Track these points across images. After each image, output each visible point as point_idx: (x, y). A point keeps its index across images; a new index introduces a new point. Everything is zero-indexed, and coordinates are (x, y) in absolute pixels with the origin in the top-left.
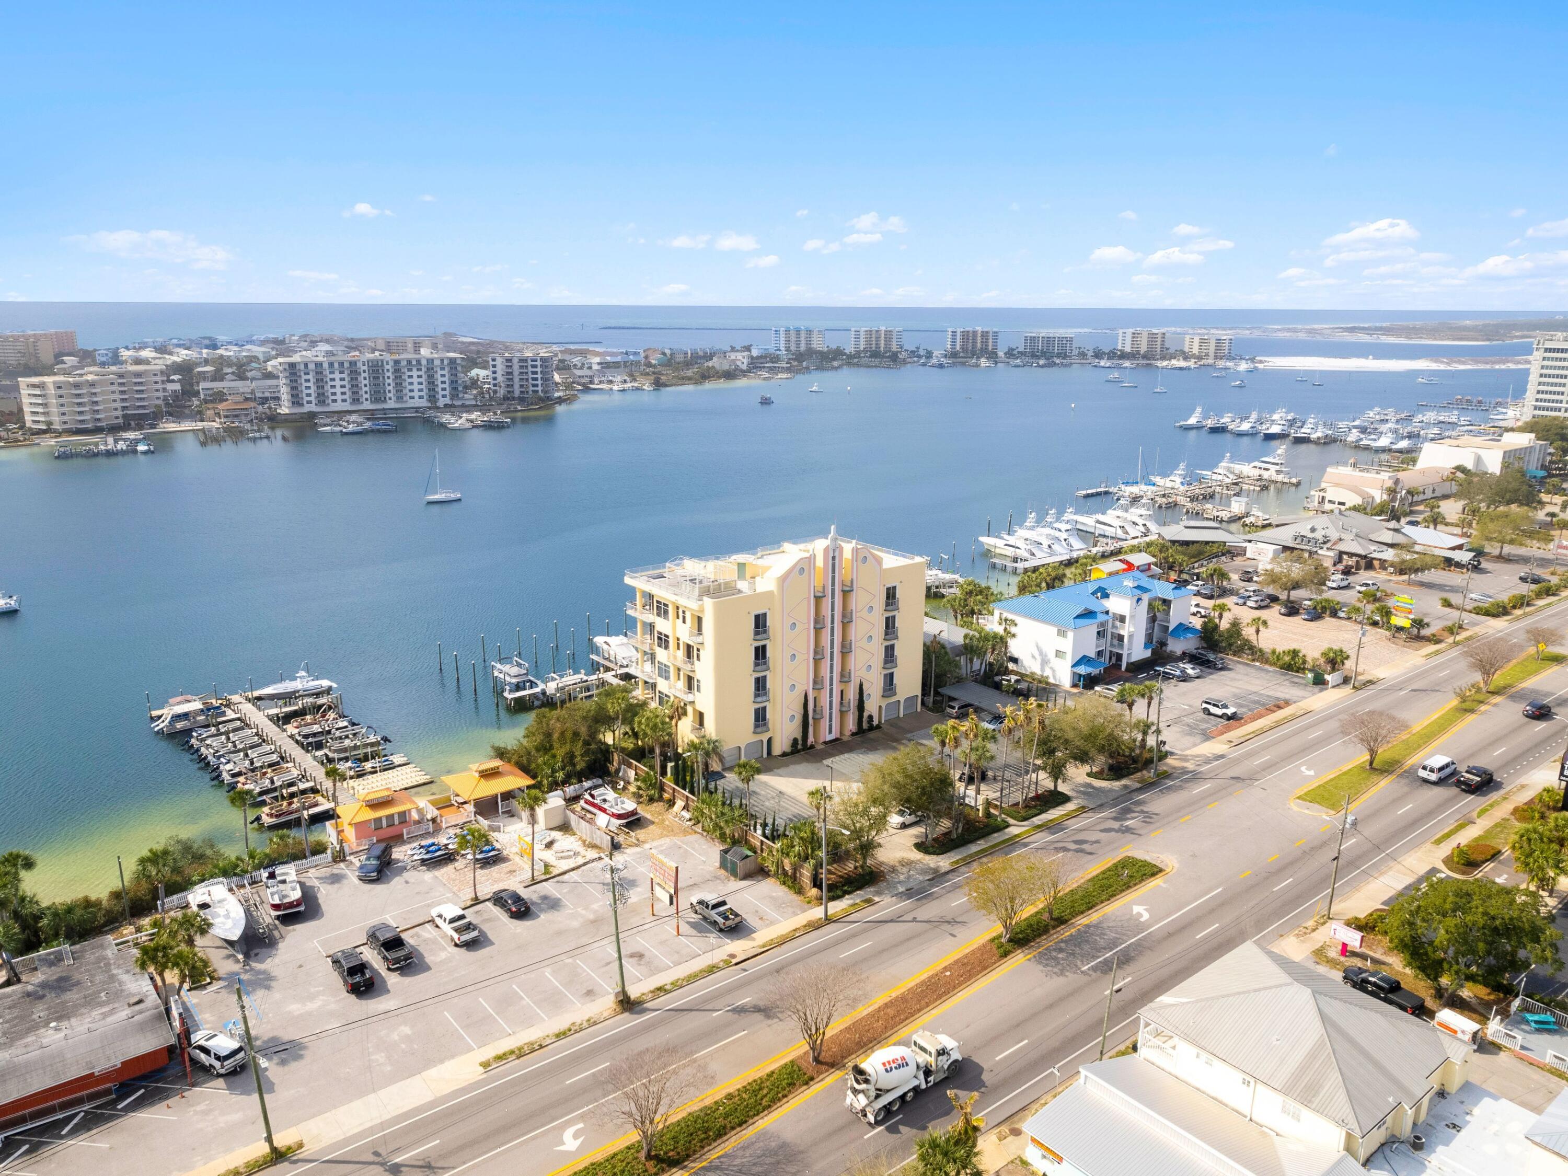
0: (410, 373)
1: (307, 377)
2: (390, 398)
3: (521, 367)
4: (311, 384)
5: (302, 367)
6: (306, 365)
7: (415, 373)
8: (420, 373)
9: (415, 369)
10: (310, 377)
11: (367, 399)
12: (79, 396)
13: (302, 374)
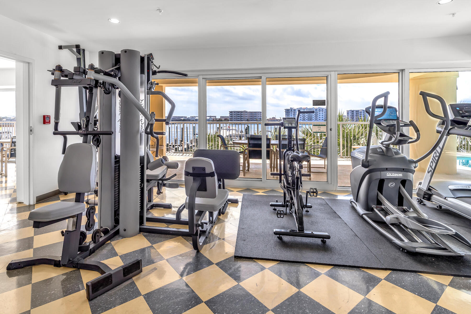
0: (320, 113)
1: (291, 113)
2: (313, 119)
3: (357, 113)
4: (292, 115)
5: (290, 110)
6: (291, 110)
7: (321, 113)
8: (322, 113)
9: (321, 112)
10: (292, 113)
11: (307, 119)
12: (238, 115)
13: (290, 112)
